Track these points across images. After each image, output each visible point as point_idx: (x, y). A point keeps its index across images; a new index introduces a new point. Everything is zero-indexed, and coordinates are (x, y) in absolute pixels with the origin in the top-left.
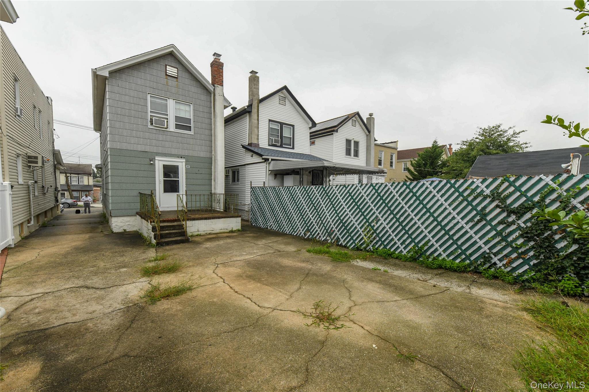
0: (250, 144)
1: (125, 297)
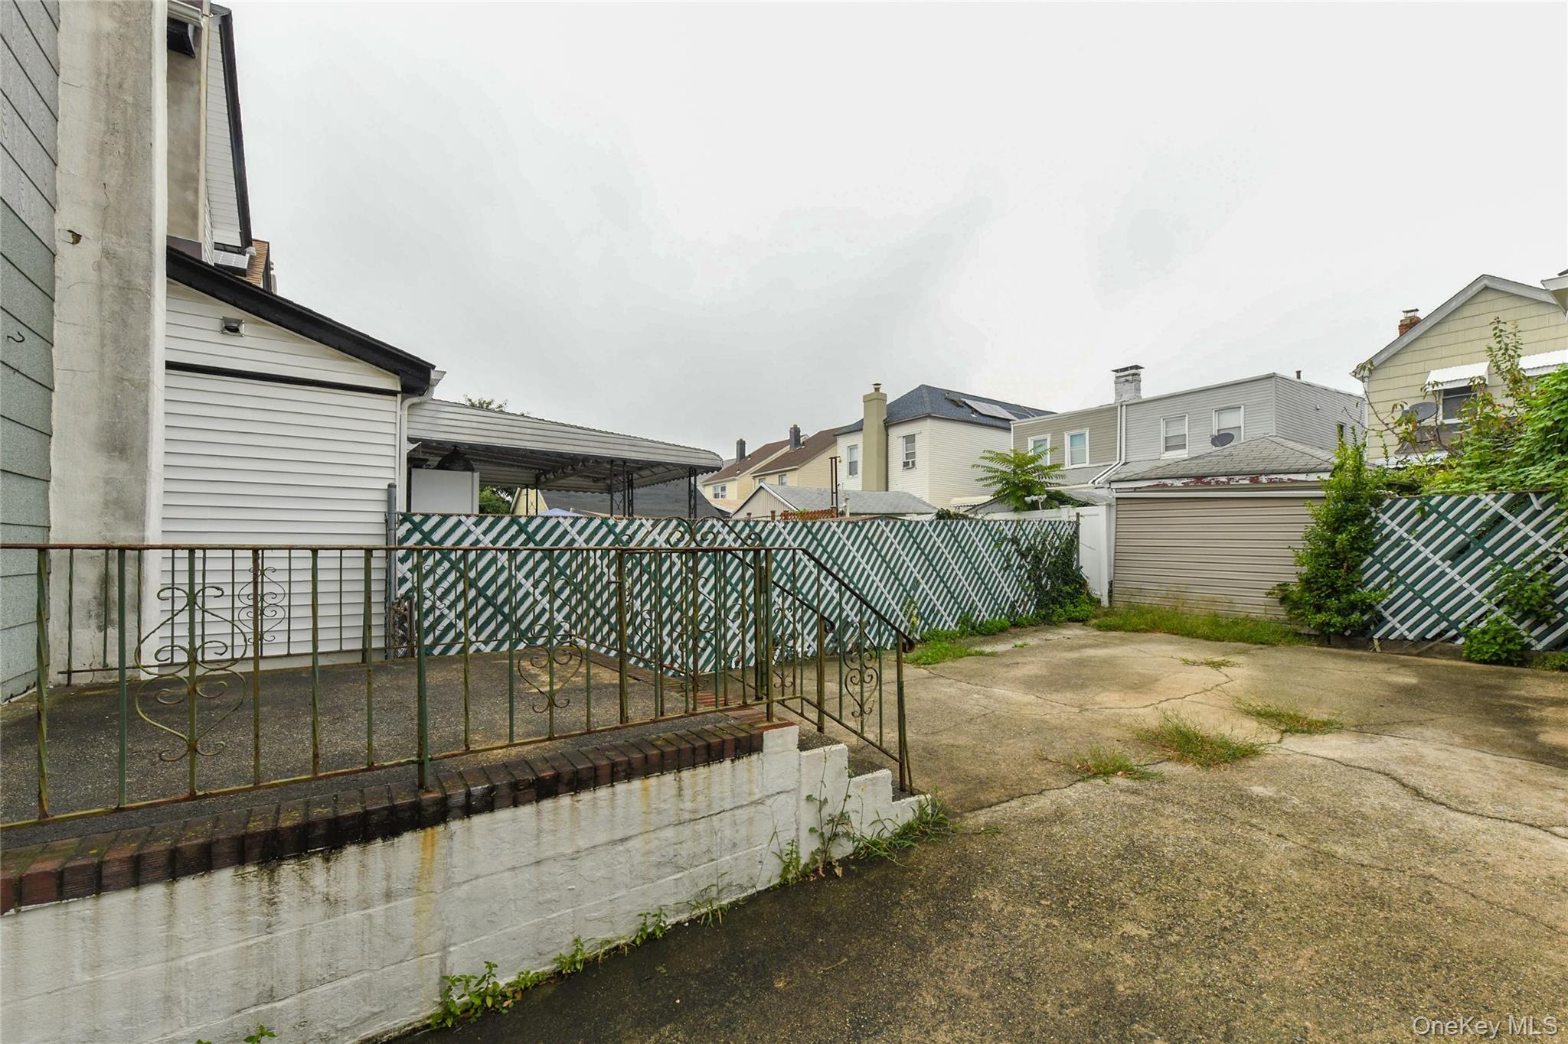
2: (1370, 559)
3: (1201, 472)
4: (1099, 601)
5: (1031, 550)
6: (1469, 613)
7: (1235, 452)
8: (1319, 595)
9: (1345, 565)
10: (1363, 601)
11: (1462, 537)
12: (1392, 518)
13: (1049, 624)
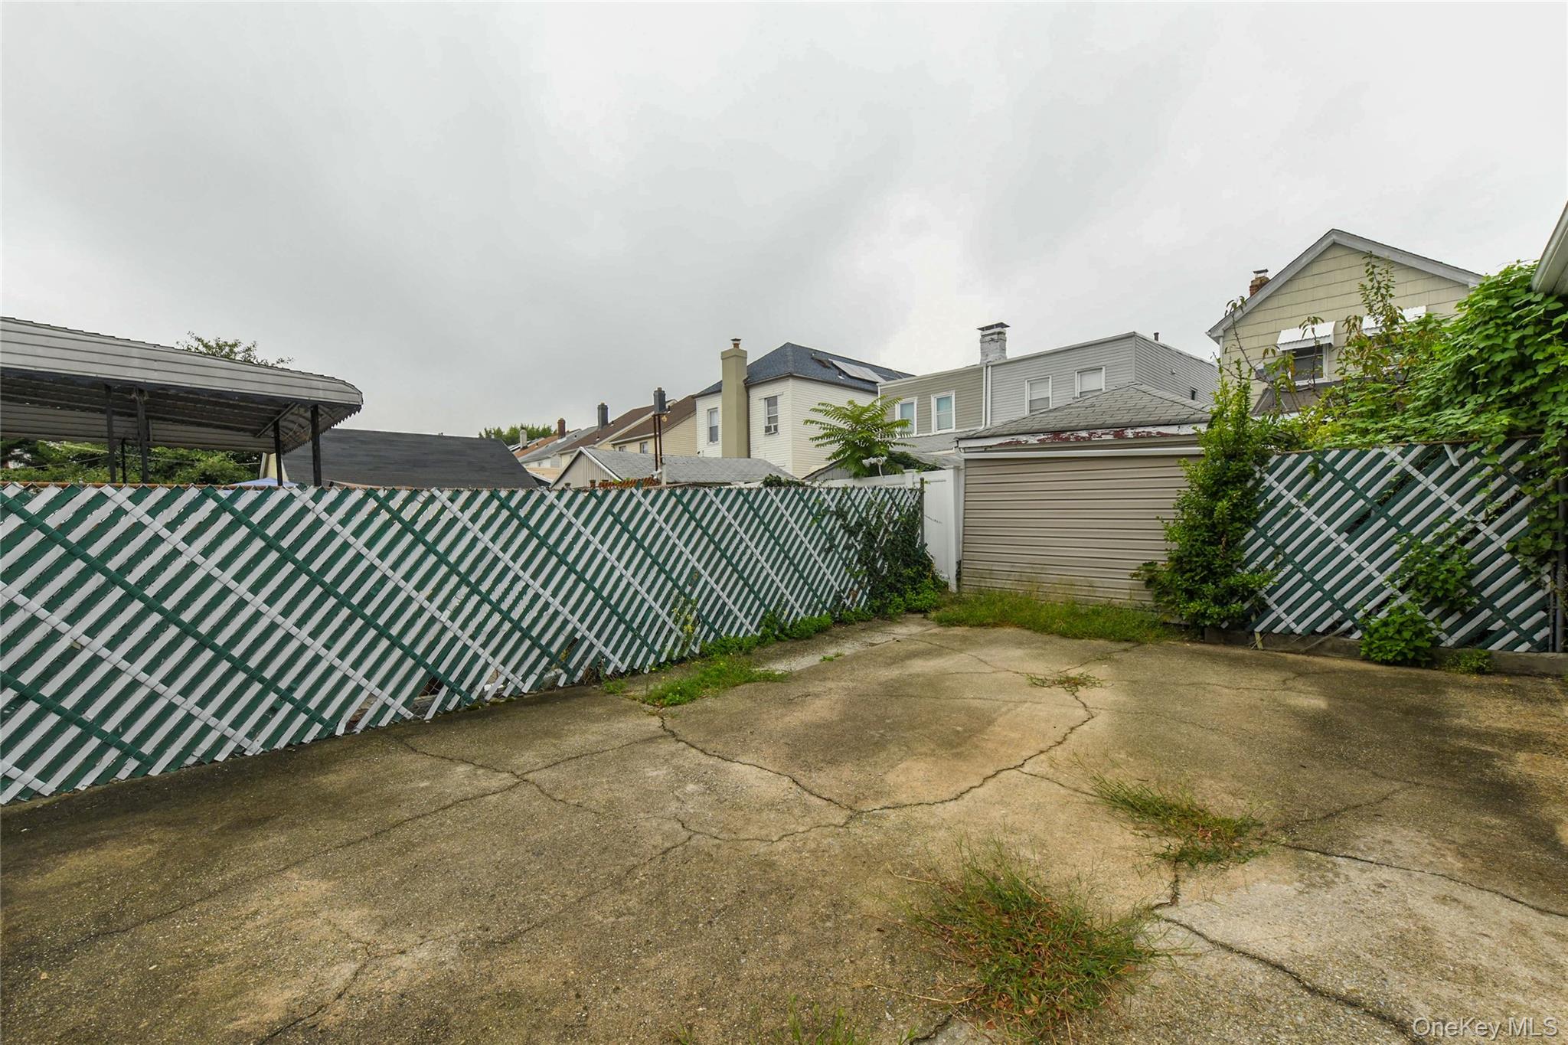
1: (1316, 891)
2: (1253, 532)
3: (1059, 425)
4: (946, 585)
5: (862, 526)
6: (1368, 598)
7: (1097, 404)
8: (1192, 577)
9: (1224, 540)
10: (1245, 586)
11: (1361, 502)
12: (1279, 480)
13: (883, 619)
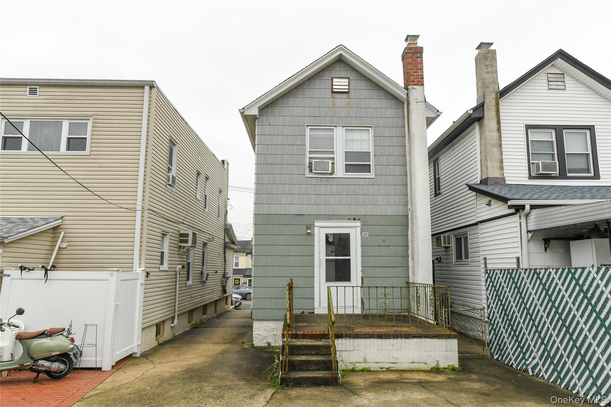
0: (484, 181)
